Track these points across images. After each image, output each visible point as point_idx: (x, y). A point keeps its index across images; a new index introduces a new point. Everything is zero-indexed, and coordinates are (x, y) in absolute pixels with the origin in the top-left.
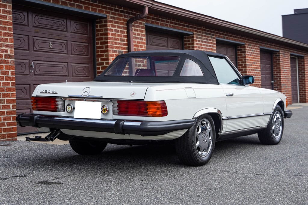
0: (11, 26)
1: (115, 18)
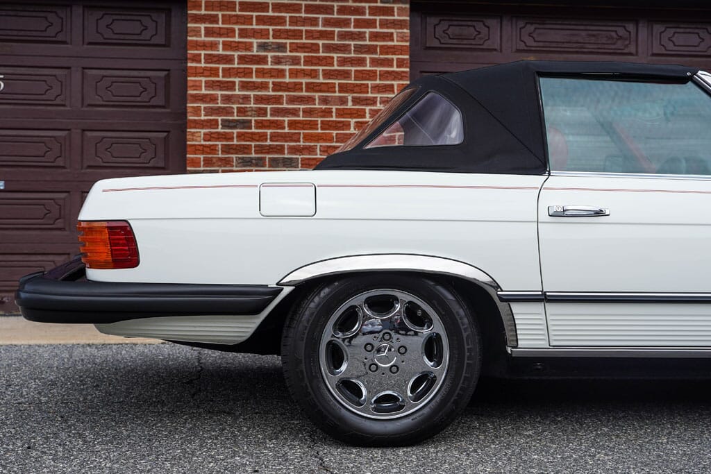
0: (404, 55)
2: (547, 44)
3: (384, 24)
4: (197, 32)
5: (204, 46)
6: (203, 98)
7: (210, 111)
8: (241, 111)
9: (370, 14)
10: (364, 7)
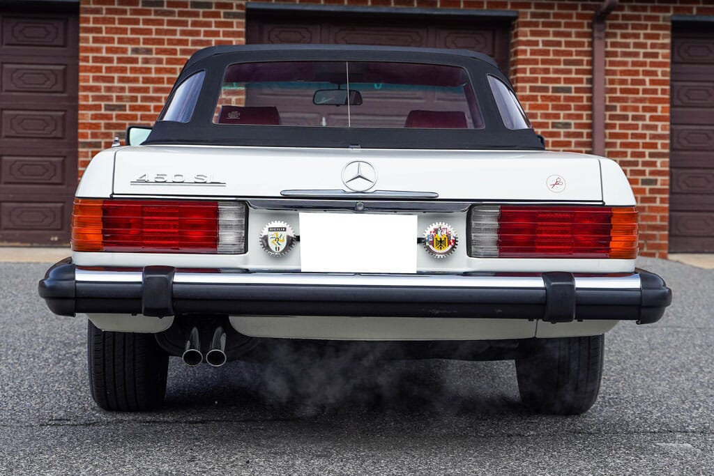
1: (547, 16)
4: (87, 40)
5: (92, 50)
6: (90, 89)
7: (96, 98)
8: (119, 98)
9: (215, 27)
10: (211, 22)
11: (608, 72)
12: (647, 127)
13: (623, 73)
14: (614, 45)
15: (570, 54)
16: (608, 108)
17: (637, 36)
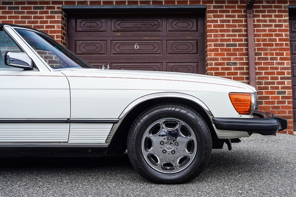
1: (222, 7)
2: (125, 28)
3: (51, 22)
9: (46, 19)
10: (44, 16)
11: (255, 35)
12: (279, 64)
13: (264, 35)
14: (258, 21)
15: (235, 26)
16: (256, 54)
17: (270, 16)
